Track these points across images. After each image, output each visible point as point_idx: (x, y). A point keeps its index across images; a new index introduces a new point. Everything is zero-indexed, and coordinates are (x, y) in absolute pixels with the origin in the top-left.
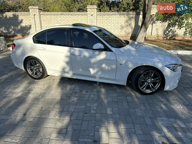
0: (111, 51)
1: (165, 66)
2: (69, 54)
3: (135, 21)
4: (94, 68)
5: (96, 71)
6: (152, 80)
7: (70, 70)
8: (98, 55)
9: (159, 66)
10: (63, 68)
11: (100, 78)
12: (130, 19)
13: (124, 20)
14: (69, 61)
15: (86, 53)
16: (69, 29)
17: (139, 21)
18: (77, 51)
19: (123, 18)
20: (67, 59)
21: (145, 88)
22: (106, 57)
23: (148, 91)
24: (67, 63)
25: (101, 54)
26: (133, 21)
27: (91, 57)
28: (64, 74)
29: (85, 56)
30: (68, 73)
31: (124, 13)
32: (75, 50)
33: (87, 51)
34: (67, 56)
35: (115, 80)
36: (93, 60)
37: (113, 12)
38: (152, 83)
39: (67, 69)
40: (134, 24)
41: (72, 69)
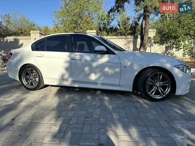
0: (114, 53)
1: (174, 66)
2: (68, 59)
3: (133, 44)
4: (95, 73)
5: (98, 76)
6: (161, 84)
7: (69, 77)
8: (100, 58)
9: (168, 66)
10: (61, 74)
11: (103, 84)
12: (129, 42)
13: (122, 43)
14: (69, 66)
15: (88, 57)
16: (70, 35)
17: (137, 44)
18: (77, 55)
19: (122, 42)
20: (66, 65)
21: (154, 93)
22: (109, 60)
23: (158, 97)
24: (67, 69)
25: (103, 57)
26: (131, 45)
27: (93, 61)
28: (62, 82)
29: (86, 60)
30: (67, 80)
31: (122, 37)
32: (76, 55)
33: (88, 55)
34: (67, 62)
35: (119, 85)
36: (95, 64)
37: (111, 37)
38: (161, 88)
39: (66, 76)
40: (133, 47)
41: (71, 75)
